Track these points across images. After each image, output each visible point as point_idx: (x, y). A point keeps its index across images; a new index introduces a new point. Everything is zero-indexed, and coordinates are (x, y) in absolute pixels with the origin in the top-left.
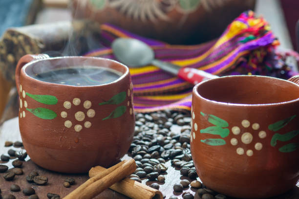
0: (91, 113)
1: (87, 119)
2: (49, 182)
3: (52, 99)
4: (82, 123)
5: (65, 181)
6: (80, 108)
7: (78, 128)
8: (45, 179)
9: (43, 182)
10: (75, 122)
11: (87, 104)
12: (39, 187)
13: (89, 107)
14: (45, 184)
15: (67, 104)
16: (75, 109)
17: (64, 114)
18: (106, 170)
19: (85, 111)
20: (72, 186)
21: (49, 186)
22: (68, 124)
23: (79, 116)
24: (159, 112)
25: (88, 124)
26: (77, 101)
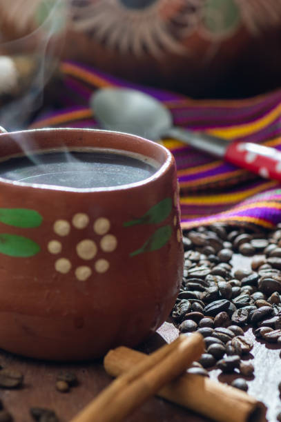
0: (109, 243)
1: (101, 254)
2: (26, 381)
3: (31, 217)
4: (90, 263)
5: (58, 380)
6: (88, 233)
7: (83, 273)
8: (18, 375)
9: (14, 383)
10: (77, 262)
11: (102, 225)
12: (7, 392)
13: (105, 231)
14: (19, 387)
15: (61, 227)
16: (77, 235)
17: (54, 246)
18: (148, 359)
19: (97, 239)
20: (74, 390)
21: (26, 391)
22: (63, 265)
23: (85, 248)
24: (201, 229)
25: (102, 266)
26: (81, 220)
